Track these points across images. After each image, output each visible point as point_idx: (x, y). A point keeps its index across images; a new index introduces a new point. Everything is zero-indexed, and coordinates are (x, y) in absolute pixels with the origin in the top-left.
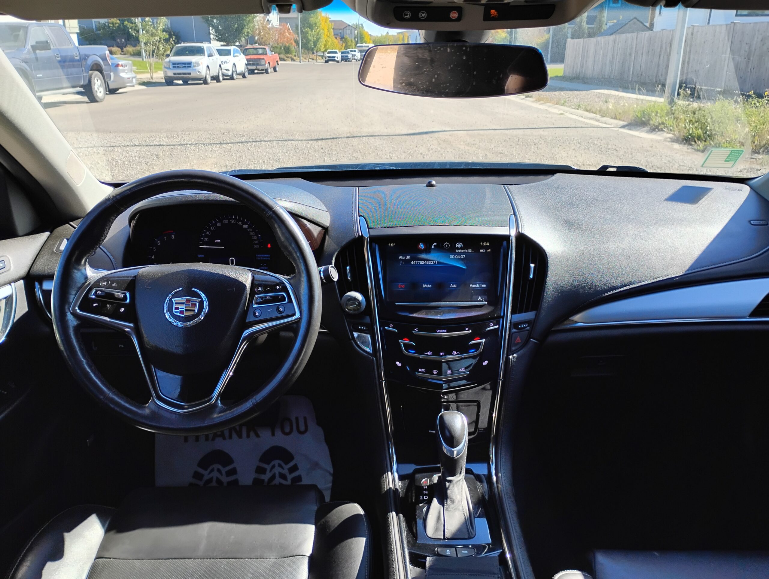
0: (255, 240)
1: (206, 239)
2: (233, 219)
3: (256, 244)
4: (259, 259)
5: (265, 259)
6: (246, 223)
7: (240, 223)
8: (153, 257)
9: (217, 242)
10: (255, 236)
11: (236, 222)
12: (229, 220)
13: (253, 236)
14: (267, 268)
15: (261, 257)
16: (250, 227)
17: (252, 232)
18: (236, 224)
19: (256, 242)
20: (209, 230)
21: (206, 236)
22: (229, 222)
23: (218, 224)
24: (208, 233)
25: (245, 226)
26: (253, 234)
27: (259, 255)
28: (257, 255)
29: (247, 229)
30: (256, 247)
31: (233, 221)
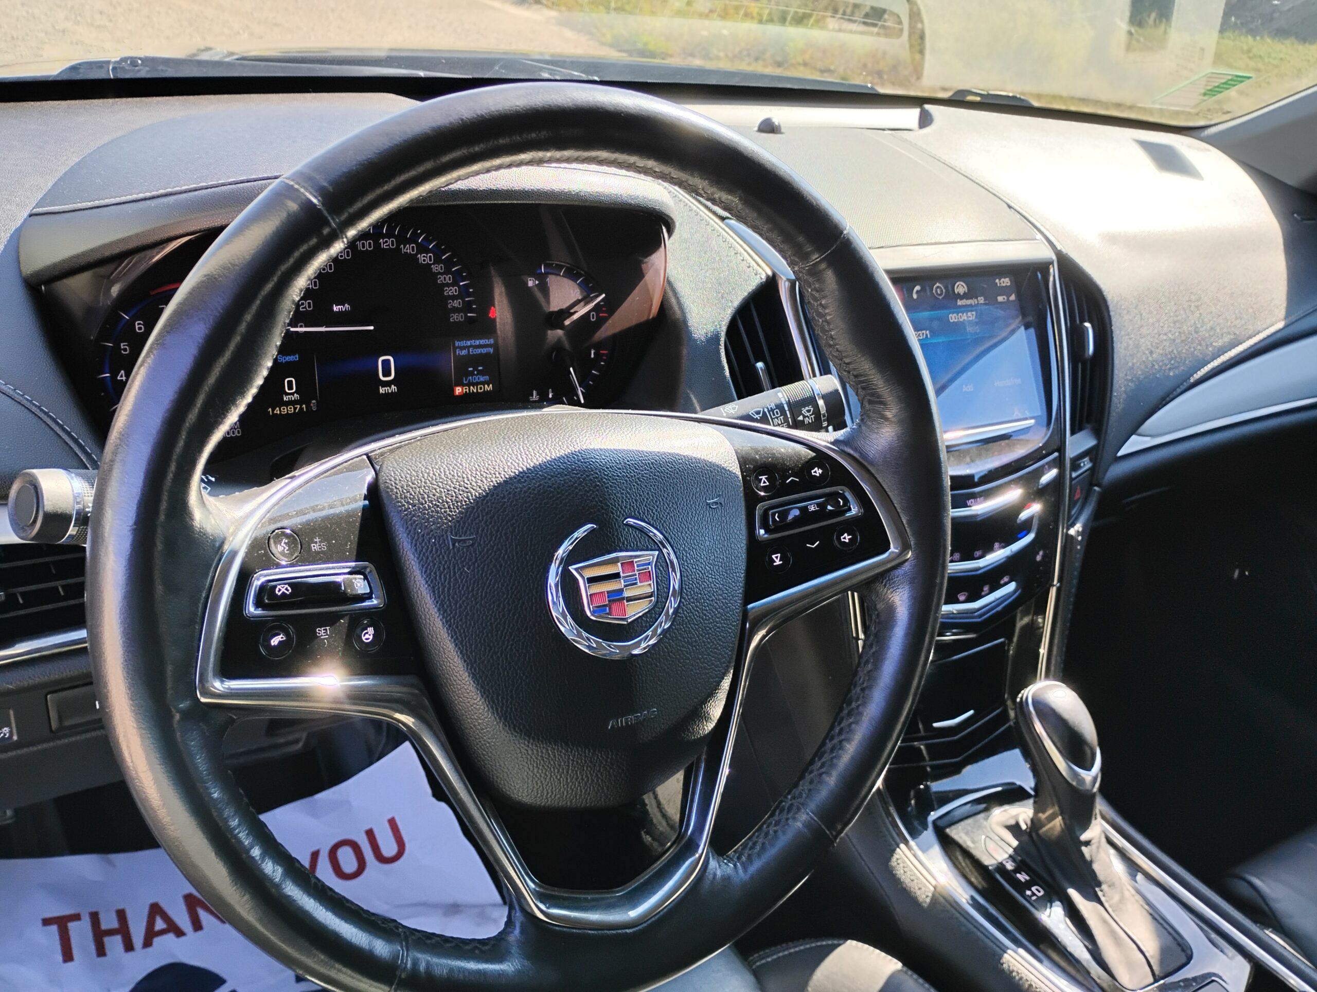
0: (453, 298)
1: (306, 305)
2: (388, 236)
3: (455, 310)
4: (464, 352)
5: (479, 351)
6: (422, 249)
7: (408, 249)
8: (122, 376)
9: (340, 313)
10: (453, 285)
11: (398, 246)
12: (376, 238)
13: (448, 285)
14: (487, 378)
15: (468, 347)
16: (438, 260)
17: (445, 273)
18: (398, 249)
19: (456, 304)
22: (377, 245)
23: (343, 254)
25: (423, 258)
26: (448, 279)
27: (463, 343)
28: (457, 344)
29: (429, 265)
30: (456, 317)
31: (386, 242)
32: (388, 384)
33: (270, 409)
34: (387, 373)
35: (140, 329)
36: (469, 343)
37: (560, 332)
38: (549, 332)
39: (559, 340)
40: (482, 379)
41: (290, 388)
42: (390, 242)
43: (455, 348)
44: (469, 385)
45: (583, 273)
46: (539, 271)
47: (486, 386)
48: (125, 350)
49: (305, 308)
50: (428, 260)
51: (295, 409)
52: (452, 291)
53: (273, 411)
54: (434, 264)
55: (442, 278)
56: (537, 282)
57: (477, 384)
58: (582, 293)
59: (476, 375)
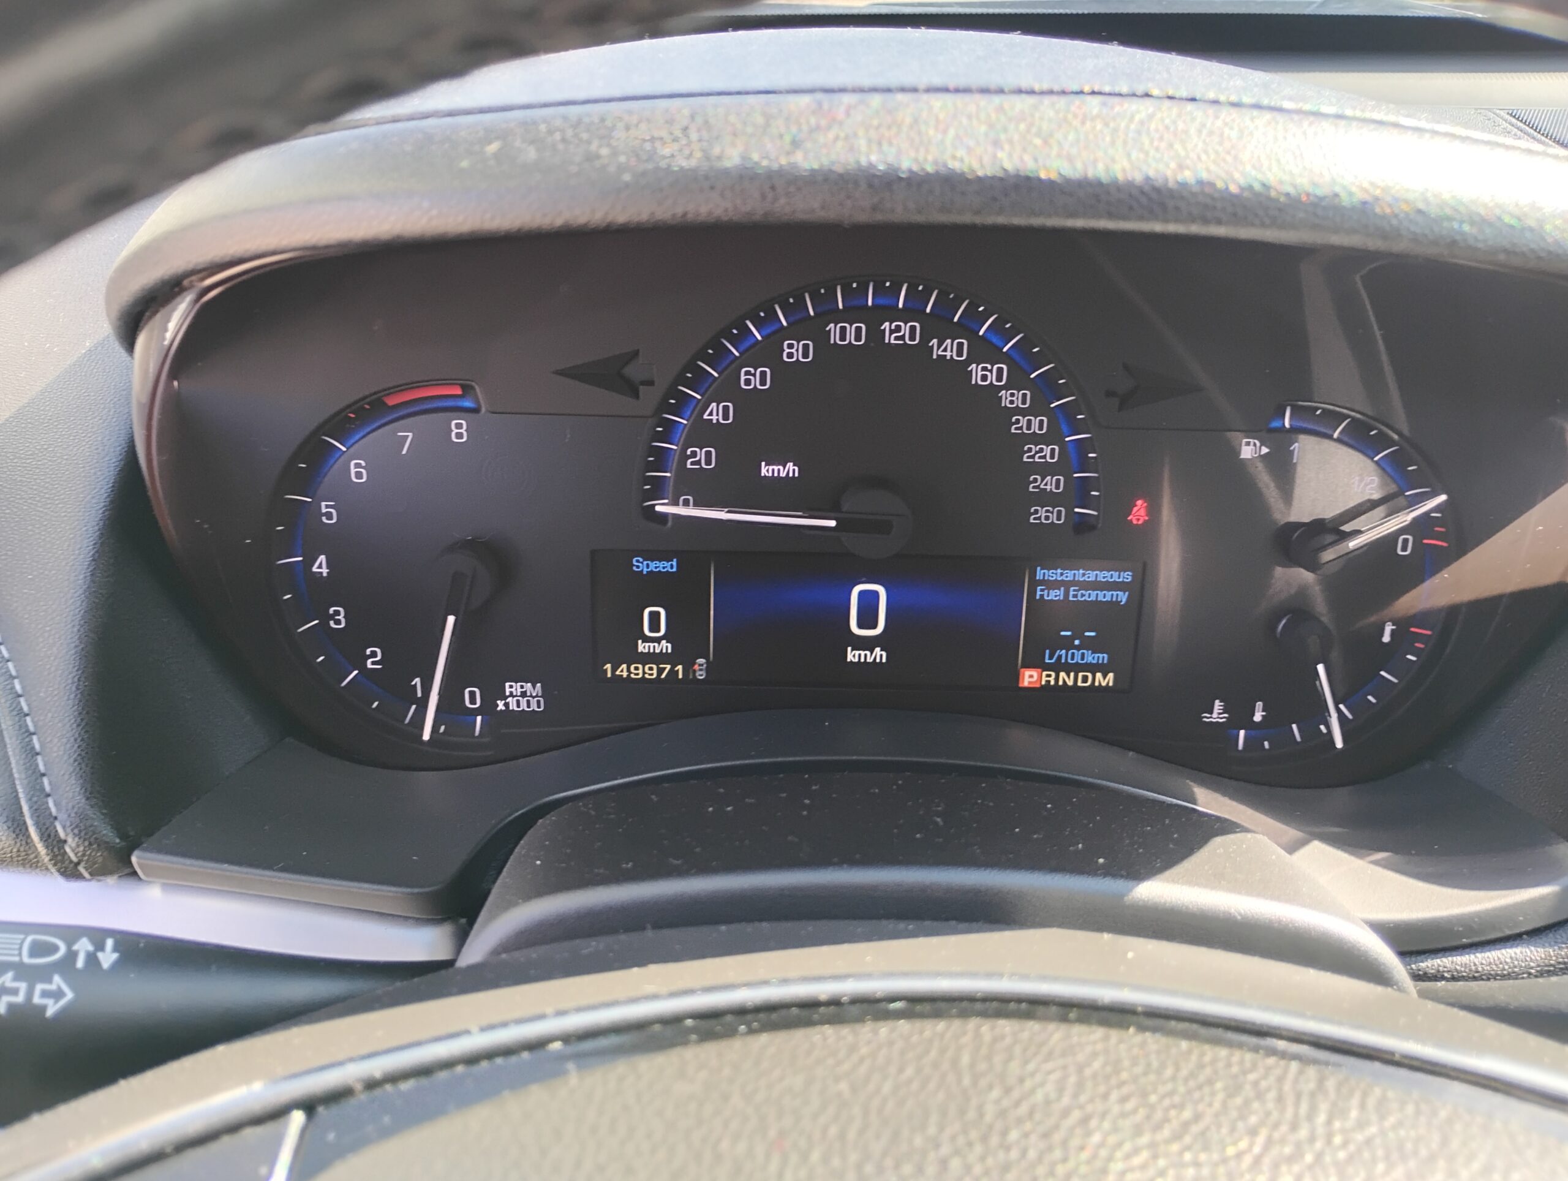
0: (1046, 470)
1: (702, 457)
2: (906, 315)
3: (1045, 498)
4: (1055, 595)
5: (1091, 596)
6: (984, 351)
7: (949, 349)
8: (321, 566)
9: (775, 481)
10: (1047, 439)
11: (926, 339)
12: (874, 317)
13: (1036, 439)
14: (1103, 657)
15: (1067, 585)
17: (1033, 411)
18: (924, 348)
19: (1049, 484)
20: (729, 390)
21: (703, 433)
22: (876, 334)
23: (794, 351)
24: (714, 413)
25: (982, 374)
26: (1037, 424)
27: (1055, 574)
28: (1040, 574)
29: (993, 390)
30: (1042, 514)
31: (898, 329)
32: (867, 644)
33: (608, 666)
34: (868, 618)
35: (359, 475)
36: (1069, 575)
37: (1306, 576)
38: (1279, 571)
39: (1303, 592)
40: (1090, 658)
41: (655, 627)
42: (905, 329)
43: (1034, 583)
44: (1057, 667)
45: (1396, 437)
46: (1276, 424)
47: (1099, 675)
48: (329, 516)
49: (698, 462)
50: (992, 378)
51: (661, 671)
52: (1048, 453)
53: (614, 670)
54: (1006, 387)
55: (1023, 422)
56: (1265, 450)
57: (1077, 668)
58: (1383, 485)
59: (1078, 648)
